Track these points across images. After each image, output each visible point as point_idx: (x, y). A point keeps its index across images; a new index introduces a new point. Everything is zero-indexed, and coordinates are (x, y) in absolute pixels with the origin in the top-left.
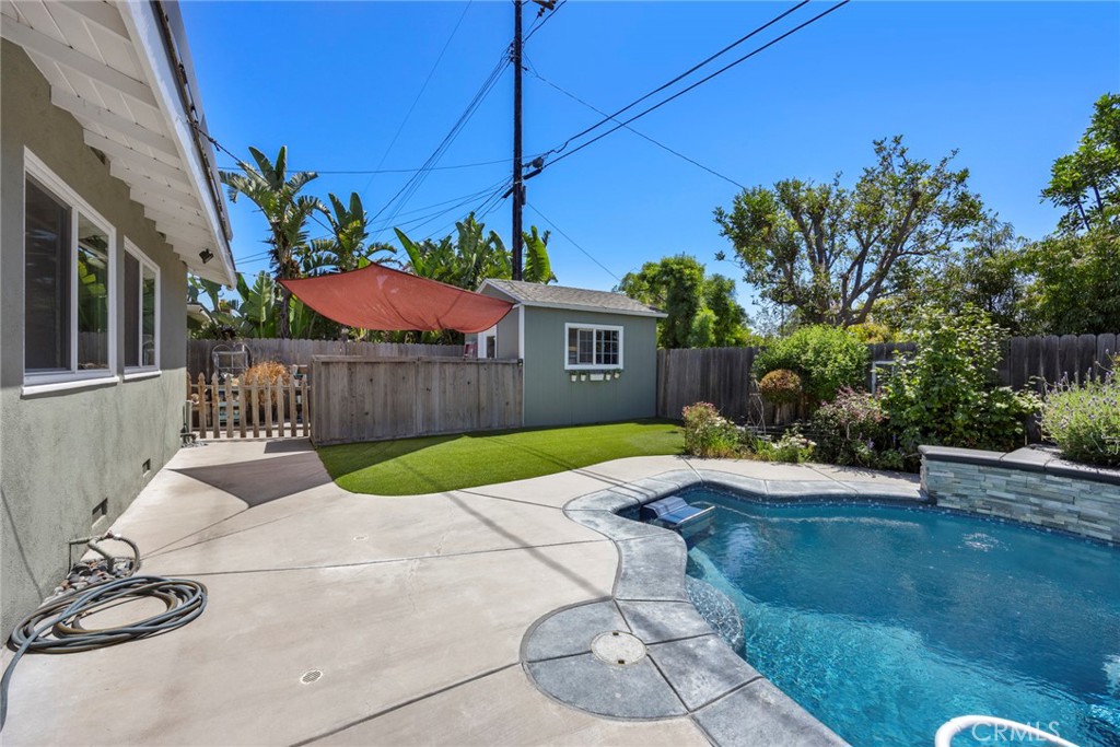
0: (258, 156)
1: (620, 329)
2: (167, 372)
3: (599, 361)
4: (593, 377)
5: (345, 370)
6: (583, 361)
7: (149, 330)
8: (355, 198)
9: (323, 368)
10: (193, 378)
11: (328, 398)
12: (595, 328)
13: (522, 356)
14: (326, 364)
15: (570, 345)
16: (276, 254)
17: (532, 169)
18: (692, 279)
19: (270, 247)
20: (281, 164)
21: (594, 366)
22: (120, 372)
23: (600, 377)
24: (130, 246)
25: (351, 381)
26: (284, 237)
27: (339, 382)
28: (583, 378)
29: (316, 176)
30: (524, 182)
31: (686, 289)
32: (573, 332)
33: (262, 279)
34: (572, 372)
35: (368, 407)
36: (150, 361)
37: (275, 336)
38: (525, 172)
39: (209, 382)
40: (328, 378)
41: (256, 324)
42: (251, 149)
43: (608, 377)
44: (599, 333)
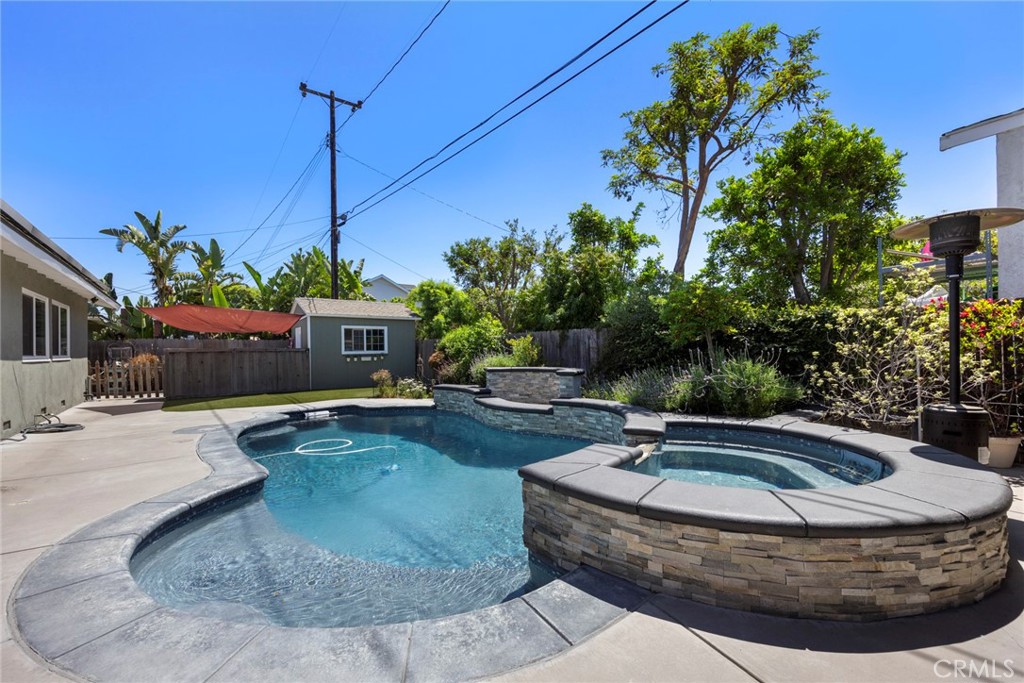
0: (141, 217)
1: (385, 329)
2: (75, 360)
3: (369, 348)
4: (363, 359)
5: (184, 357)
6: (356, 348)
7: (64, 336)
8: (214, 242)
9: (170, 356)
10: (92, 363)
11: (174, 372)
12: (365, 328)
13: (309, 346)
14: (172, 353)
15: (346, 339)
16: (155, 281)
17: (342, 221)
18: (436, 295)
19: (152, 277)
20: (157, 223)
21: (365, 352)
22: (51, 358)
23: (369, 359)
24: (55, 302)
25: (188, 363)
26: (161, 271)
27: (181, 364)
28: (356, 359)
29: (185, 227)
30: (339, 228)
31: (433, 302)
32: (348, 332)
33: (141, 300)
34: (348, 356)
35: (200, 378)
36: (64, 353)
37: (152, 337)
38: (338, 223)
39: (102, 365)
40: (173, 361)
41: (138, 329)
42: (136, 213)
43: (375, 359)
44: (368, 332)
